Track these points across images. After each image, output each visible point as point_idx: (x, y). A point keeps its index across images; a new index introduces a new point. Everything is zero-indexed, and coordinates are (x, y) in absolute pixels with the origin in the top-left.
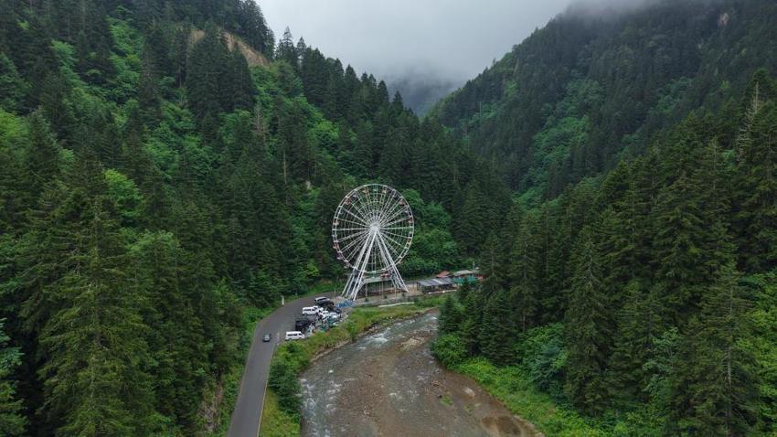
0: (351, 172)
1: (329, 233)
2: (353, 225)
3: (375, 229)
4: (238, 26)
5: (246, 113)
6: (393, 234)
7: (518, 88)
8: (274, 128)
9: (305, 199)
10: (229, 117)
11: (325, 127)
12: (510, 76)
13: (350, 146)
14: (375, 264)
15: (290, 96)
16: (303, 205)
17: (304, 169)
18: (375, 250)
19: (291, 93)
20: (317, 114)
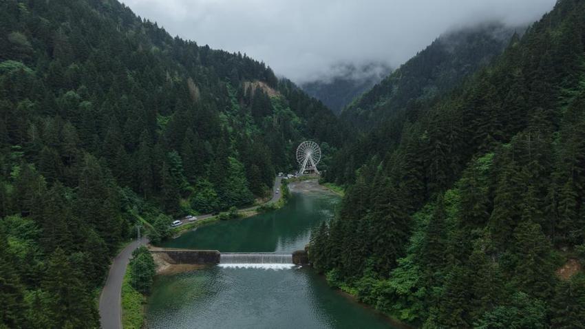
0: (305, 137)
1: (295, 156)
2: (302, 153)
3: (309, 154)
4: (265, 78)
5: (270, 117)
6: (315, 156)
7: (399, 89)
8: (279, 121)
9: (289, 146)
10: (265, 118)
11: (297, 119)
12: (397, 82)
13: (305, 127)
14: (309, 165)
15: (284, 109)
16: (287, 147)
17: (289, 135)
18: (309, 161)
19: (285, 108)
20: (294, 115)
